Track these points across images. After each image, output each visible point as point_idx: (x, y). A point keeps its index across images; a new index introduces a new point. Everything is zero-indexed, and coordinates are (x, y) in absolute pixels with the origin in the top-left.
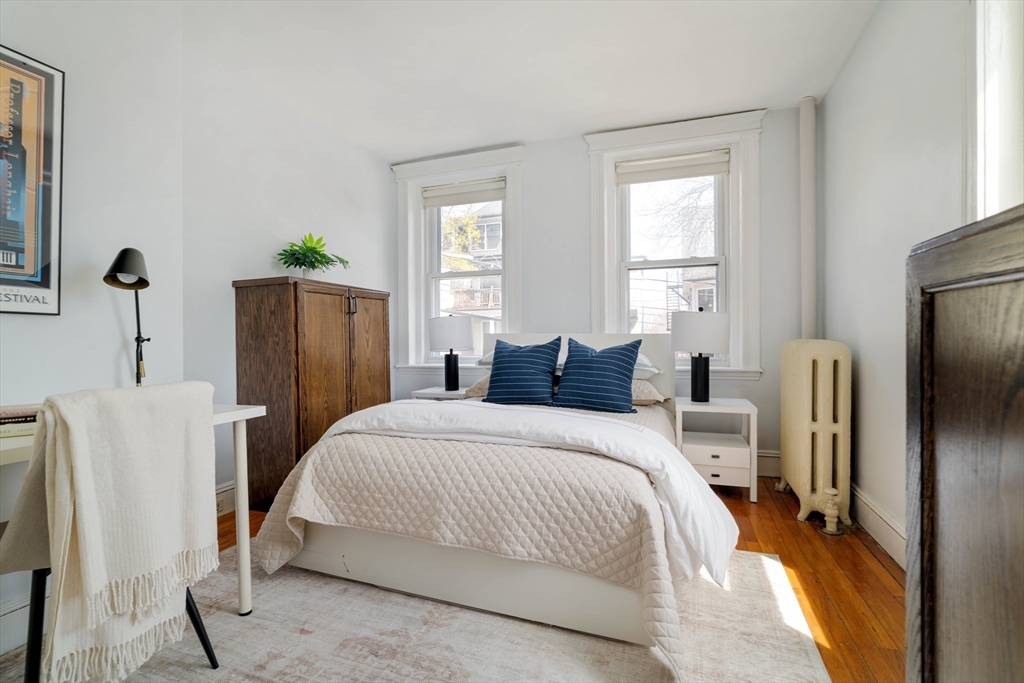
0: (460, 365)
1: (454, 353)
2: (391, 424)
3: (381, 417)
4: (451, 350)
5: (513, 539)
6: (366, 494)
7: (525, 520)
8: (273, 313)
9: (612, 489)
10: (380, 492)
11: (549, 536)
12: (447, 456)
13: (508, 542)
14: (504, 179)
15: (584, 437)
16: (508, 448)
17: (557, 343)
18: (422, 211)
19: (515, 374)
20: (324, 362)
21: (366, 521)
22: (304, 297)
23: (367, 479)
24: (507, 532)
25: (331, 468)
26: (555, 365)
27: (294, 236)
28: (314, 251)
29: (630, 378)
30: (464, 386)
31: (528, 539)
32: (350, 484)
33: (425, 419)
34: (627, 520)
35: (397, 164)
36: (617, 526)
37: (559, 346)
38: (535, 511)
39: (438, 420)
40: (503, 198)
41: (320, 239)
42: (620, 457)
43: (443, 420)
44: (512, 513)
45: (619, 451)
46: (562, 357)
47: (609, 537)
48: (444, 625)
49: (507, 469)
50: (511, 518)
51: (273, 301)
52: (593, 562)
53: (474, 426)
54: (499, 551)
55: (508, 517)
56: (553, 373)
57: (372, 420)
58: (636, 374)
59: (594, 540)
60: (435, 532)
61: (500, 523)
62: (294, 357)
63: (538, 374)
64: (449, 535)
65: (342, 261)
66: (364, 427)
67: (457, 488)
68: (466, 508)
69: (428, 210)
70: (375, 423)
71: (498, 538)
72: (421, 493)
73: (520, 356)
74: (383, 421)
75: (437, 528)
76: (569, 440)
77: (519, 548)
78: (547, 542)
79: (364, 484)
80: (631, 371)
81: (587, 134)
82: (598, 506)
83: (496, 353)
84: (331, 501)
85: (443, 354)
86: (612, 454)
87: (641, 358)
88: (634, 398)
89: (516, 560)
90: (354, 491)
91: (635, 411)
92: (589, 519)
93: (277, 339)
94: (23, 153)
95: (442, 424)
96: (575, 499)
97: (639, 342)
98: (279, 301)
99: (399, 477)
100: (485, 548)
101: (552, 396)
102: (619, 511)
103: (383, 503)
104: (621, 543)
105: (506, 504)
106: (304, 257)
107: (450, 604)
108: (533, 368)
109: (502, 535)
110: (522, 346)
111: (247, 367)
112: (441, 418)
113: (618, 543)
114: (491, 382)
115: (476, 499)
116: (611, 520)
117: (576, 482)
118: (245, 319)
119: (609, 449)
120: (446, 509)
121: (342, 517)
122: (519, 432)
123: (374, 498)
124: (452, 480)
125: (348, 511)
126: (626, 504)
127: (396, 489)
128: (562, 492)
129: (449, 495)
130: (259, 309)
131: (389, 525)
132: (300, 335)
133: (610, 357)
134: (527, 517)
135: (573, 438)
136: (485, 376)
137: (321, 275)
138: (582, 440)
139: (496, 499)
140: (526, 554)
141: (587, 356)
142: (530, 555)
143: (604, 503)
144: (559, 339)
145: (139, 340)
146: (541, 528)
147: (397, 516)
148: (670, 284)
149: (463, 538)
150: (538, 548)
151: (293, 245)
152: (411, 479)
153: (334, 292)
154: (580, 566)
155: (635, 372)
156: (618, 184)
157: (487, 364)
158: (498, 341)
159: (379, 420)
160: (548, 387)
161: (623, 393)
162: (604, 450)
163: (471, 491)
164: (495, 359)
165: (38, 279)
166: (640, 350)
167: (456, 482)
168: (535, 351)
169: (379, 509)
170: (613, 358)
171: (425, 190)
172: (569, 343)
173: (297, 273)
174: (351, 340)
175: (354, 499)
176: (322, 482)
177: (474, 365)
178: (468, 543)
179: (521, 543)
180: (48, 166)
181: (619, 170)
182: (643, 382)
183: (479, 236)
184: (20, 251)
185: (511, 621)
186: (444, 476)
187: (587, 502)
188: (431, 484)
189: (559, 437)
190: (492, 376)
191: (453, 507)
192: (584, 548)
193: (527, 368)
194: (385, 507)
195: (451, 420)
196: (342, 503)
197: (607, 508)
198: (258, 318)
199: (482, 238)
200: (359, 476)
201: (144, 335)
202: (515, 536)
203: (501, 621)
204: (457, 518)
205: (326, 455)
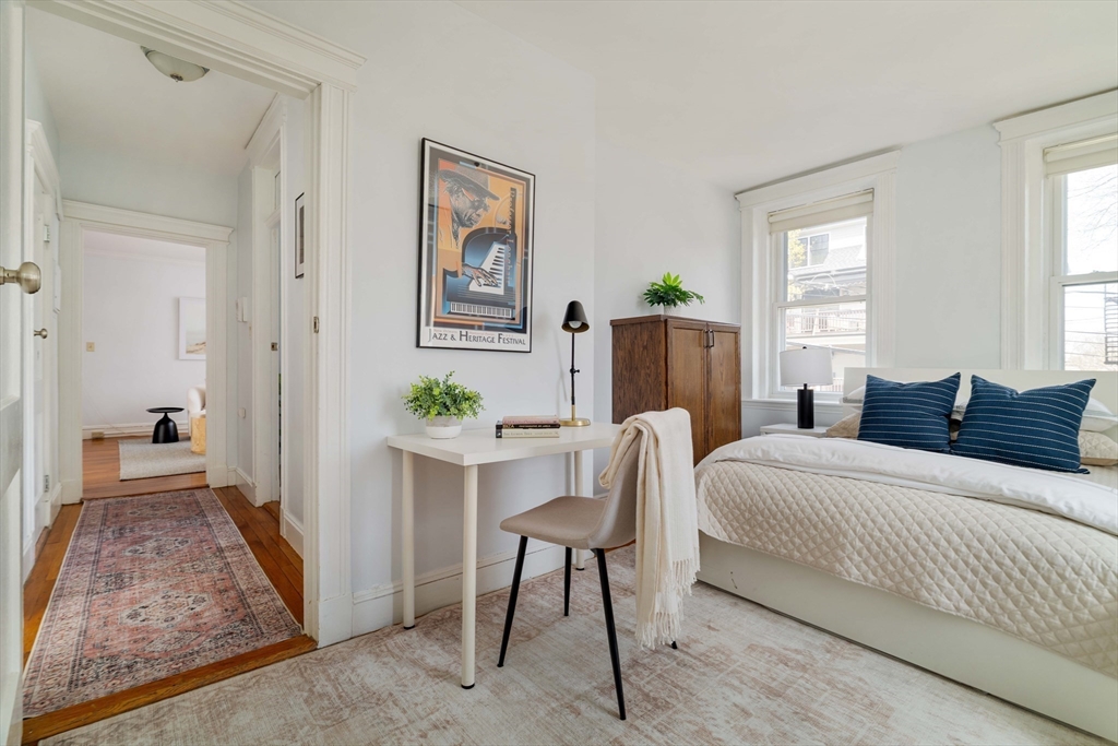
0: (815, 402)
1: (809, 388)
2: (777, 456)
3: (765, 448)
4: (805, 385)
5: (935, 588)
6: (760, 518)
7: (952, 571)
8: (645, 348)
9: (1083, 556)
10: (775, 518)
11: (984, 593)
12: (847, 492)
13: (929, 590)
14: (872, 191)
15: (1030, 492)
16: (921, 493)
17: (954, 381)
18: (768, 237)
19: (897, 414)
20: (687, 393)
21: (759, 543)
22: (673, 333)
23: (761, 504)
24: (928, 580)
25: (723, 491)
26: (952, 406)
27: (655, 277)
28: (675, 289)
29: (1077, 429)
30: (822, 425)
31: (955, 592)
32: (743, 507)
33: (814, 454)
34: (1107, 594)
35: (741, 192)
36: (1090, 598)
37: (957, 384)
38: (967, 563)
39: (830, 456)
40: (870, 213)
41: (677, 277)
42: (1090, 520)
43: (836, 456)
44: (935, 562)
45: (1087, 513)
46: (963, 398)
47: (1077, 609)
48: (848, 658)
49: (925, 514)
50: (932, 565)
51: (645, 337)
52: (1052, 634)
53: (876, 466)
54: (918, 597)
55: (930, 564)
56: (948, 416)
57: (756, 451)
58: (1084, 424)
59: (1053, 609)
60: (837, 565)
61: (919, 569)
62: (664, 388)
63: (929, 417)
64: (854, 571)
65: (699, 297)
66: (748, 456)
67: (864, 526)
68: (874, 547)
69: (774, 236)
70: (760, 454)
71: (916, 584)
72: (820, 525)
73: (903, 395)
74: (768, 452)
75: (841, 562)
76: (1007, 492)
77: (944, 599)
78: (982, 601)
79: (758, 509)
80: (1078, 420)
81: (997, 121)
82: (1060, 571)
83: (868, 391)
84: (723, 520)
85: (795, 390)
86: (1076, 515)
87: (1094, 403)
88: (1081, 455)
89: (939, 611)
90: (747, 514)
91: (1084, 472)
92: (1045, 584)
93: (648, 371)
94: (516, 238)
95: (835, 460)
96: (1023, 558)
97: (1092, 383)
98: (651, 337)
99: (795, 506)
100: (899, 591)
101: (949, 443)
102: (1095, 582)
103: (778, 529)
104: (1097, 620)
105: (926, 551)
106: (666, 294)
107: (850, 641)
108: (923, 409)
109: (921, 582)
110: (904, 383)
111: (622, 395)
112: (833, 455)
113: (1091, 619)
114: (863, 422)
115: (887, 540)
116: (1080, 590)
117: (1024, 539)
118: (620, 353)
119: (1071, 509)
120: (851, 544)
121: (735, 536)
122: (935, 478)
123: (768, 523)
124: (857, 517)
125: (741, 531)
126: (1105, 575)
127: (792, 518)
128: (1004, 548)
129: (855, 531)
130: (633, 344)
131: (785, 551)
132: (669, 367)
133: (1042, 401)
134: (955, 569)
135: (1013, 491)
136: (854, 414)
137: (681, 311)
138: (1029, 495)
139: (912, 543)
140: (953, 608)
141: (1005, 398)
142: (958, 609)
143: (1069, 569)
144: (958, 376)
145: (573, 371)
146: (974, 583)
147: (793, 543)
148: (1108, 296)
149: (871, 576)
150: (969, 603)
151: (653, 284)
152: (809, 510)
153: (694, 327)
154: (1030, 635)
155: (1083, 422)
156: (1047, 176)
157: (855, 401)
158: (869, 377)
159: (763, 451)
160: (944, 432)
161: (1065, 447)
162: (1064, 510)
163: (881, 531)
164: (867, 396)
165: (521, 327)
166: (1091, 392)
167: (861, 520)
168: (924, 390)
169: (773, 534)
170: (1048, 402)
171: (771, 214)
172: (973, 382)
173: (660, 310)
174: (709, 372)
175: (748, 521)
176: (716, 502)
177: (838, 403)
178: (878, 583)
179: (946, 594)
180: (527, 247)
181: (1050, 158)
182: (1097, 435)
183: (803, 251)
184: (513, 308)
185: (929, 676)
186: (847, 512)
187: (1042, 565)
188: (832, 519)
189: (992, 487)
190: (864, 415)
191: (858, 544)
192: (1037, 616)
193: (913, 408)
194: (781, 533)
195: (846, 458)
196: (735, 524)
197: (1074, 576)
198: (631, 353)
199: (805, 253)
200: (752, 500)
201: (576, 368)
202: (937, 585)
203: (917, 673)
204: (864, 556)
205: (716, 478)
